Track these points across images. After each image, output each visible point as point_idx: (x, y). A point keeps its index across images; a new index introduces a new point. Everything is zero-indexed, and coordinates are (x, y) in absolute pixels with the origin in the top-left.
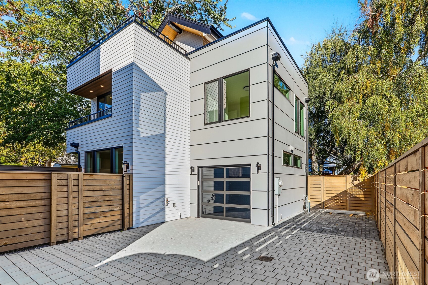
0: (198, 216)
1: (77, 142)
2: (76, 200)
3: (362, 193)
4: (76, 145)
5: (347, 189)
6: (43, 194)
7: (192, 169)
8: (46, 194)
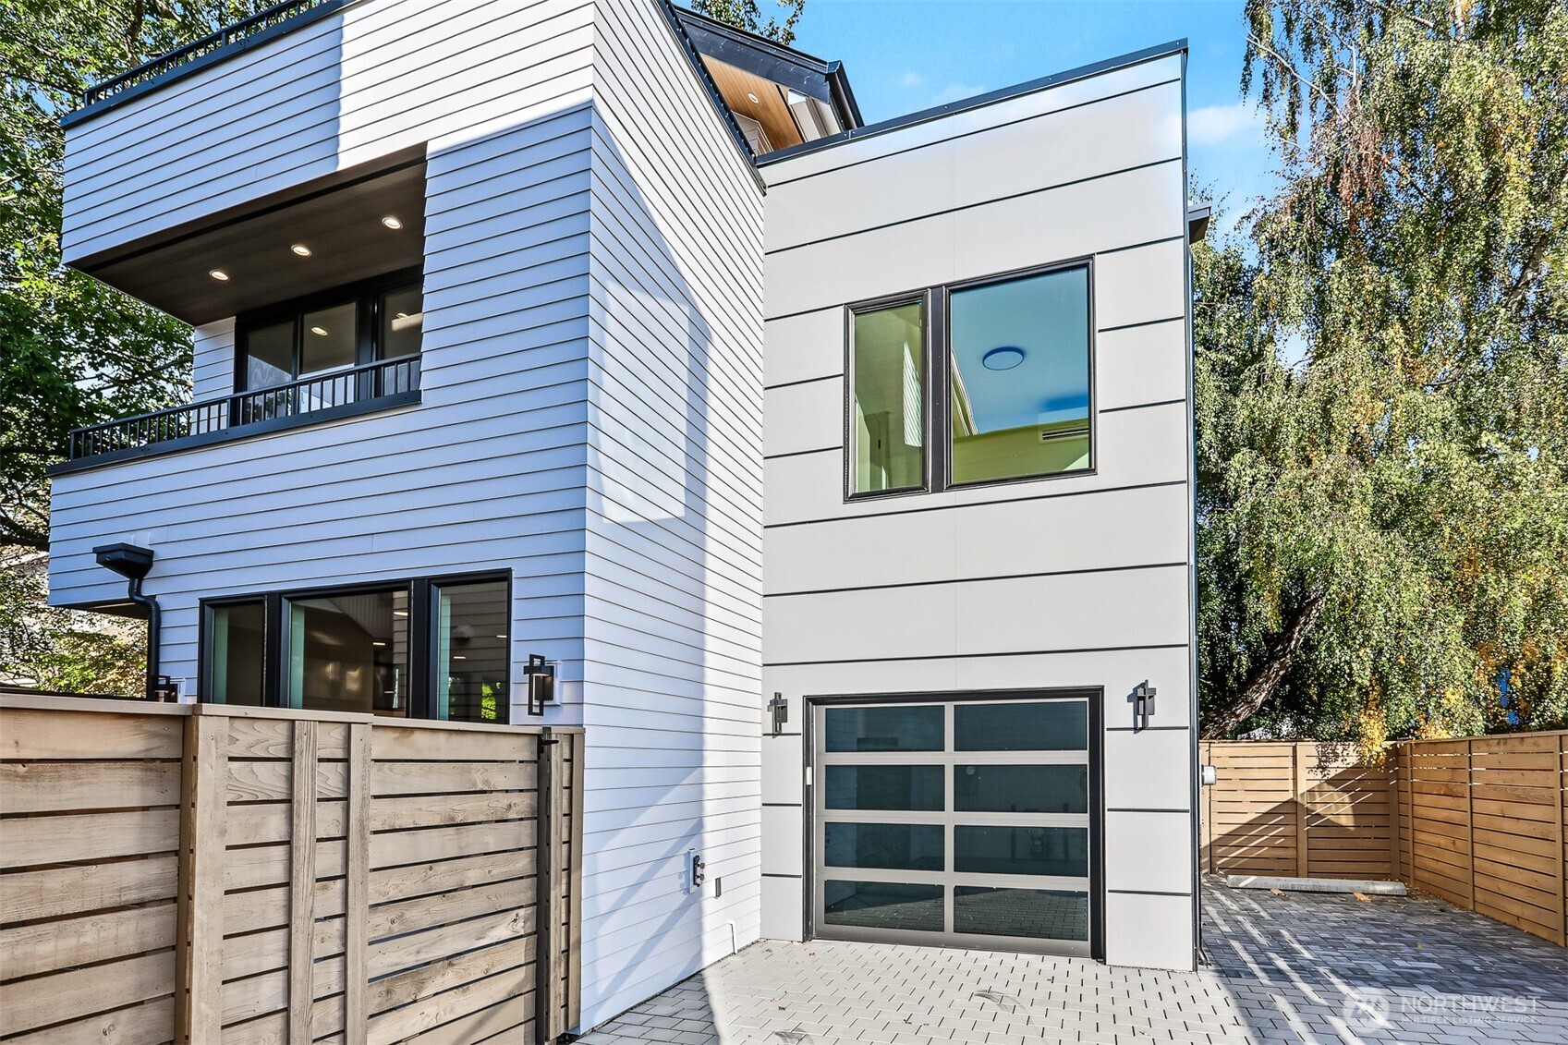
0: (808, 935)
1: (142, 540)
2: (330, 900)
3: (1348, 808)
4: (139, 560)
5: (1299, 793)
6: (132, 872)
7: (779, 709)
8: (153, 869)
